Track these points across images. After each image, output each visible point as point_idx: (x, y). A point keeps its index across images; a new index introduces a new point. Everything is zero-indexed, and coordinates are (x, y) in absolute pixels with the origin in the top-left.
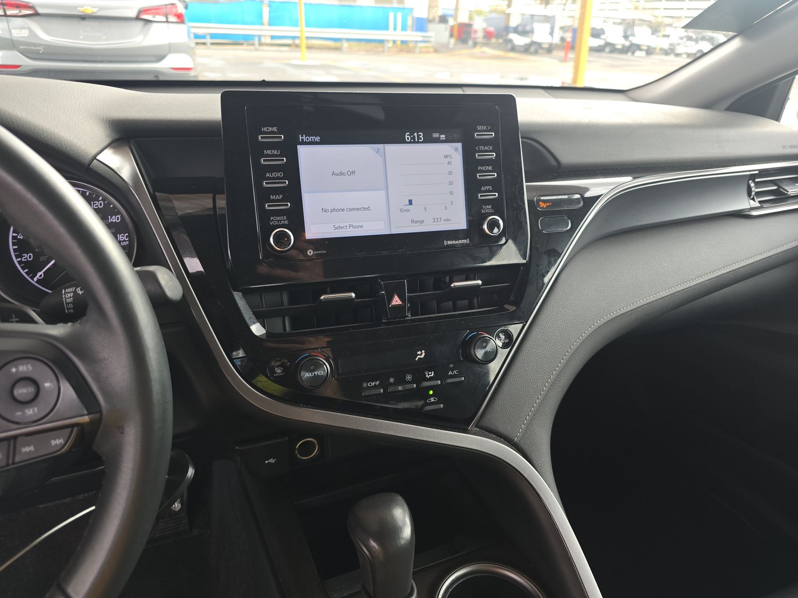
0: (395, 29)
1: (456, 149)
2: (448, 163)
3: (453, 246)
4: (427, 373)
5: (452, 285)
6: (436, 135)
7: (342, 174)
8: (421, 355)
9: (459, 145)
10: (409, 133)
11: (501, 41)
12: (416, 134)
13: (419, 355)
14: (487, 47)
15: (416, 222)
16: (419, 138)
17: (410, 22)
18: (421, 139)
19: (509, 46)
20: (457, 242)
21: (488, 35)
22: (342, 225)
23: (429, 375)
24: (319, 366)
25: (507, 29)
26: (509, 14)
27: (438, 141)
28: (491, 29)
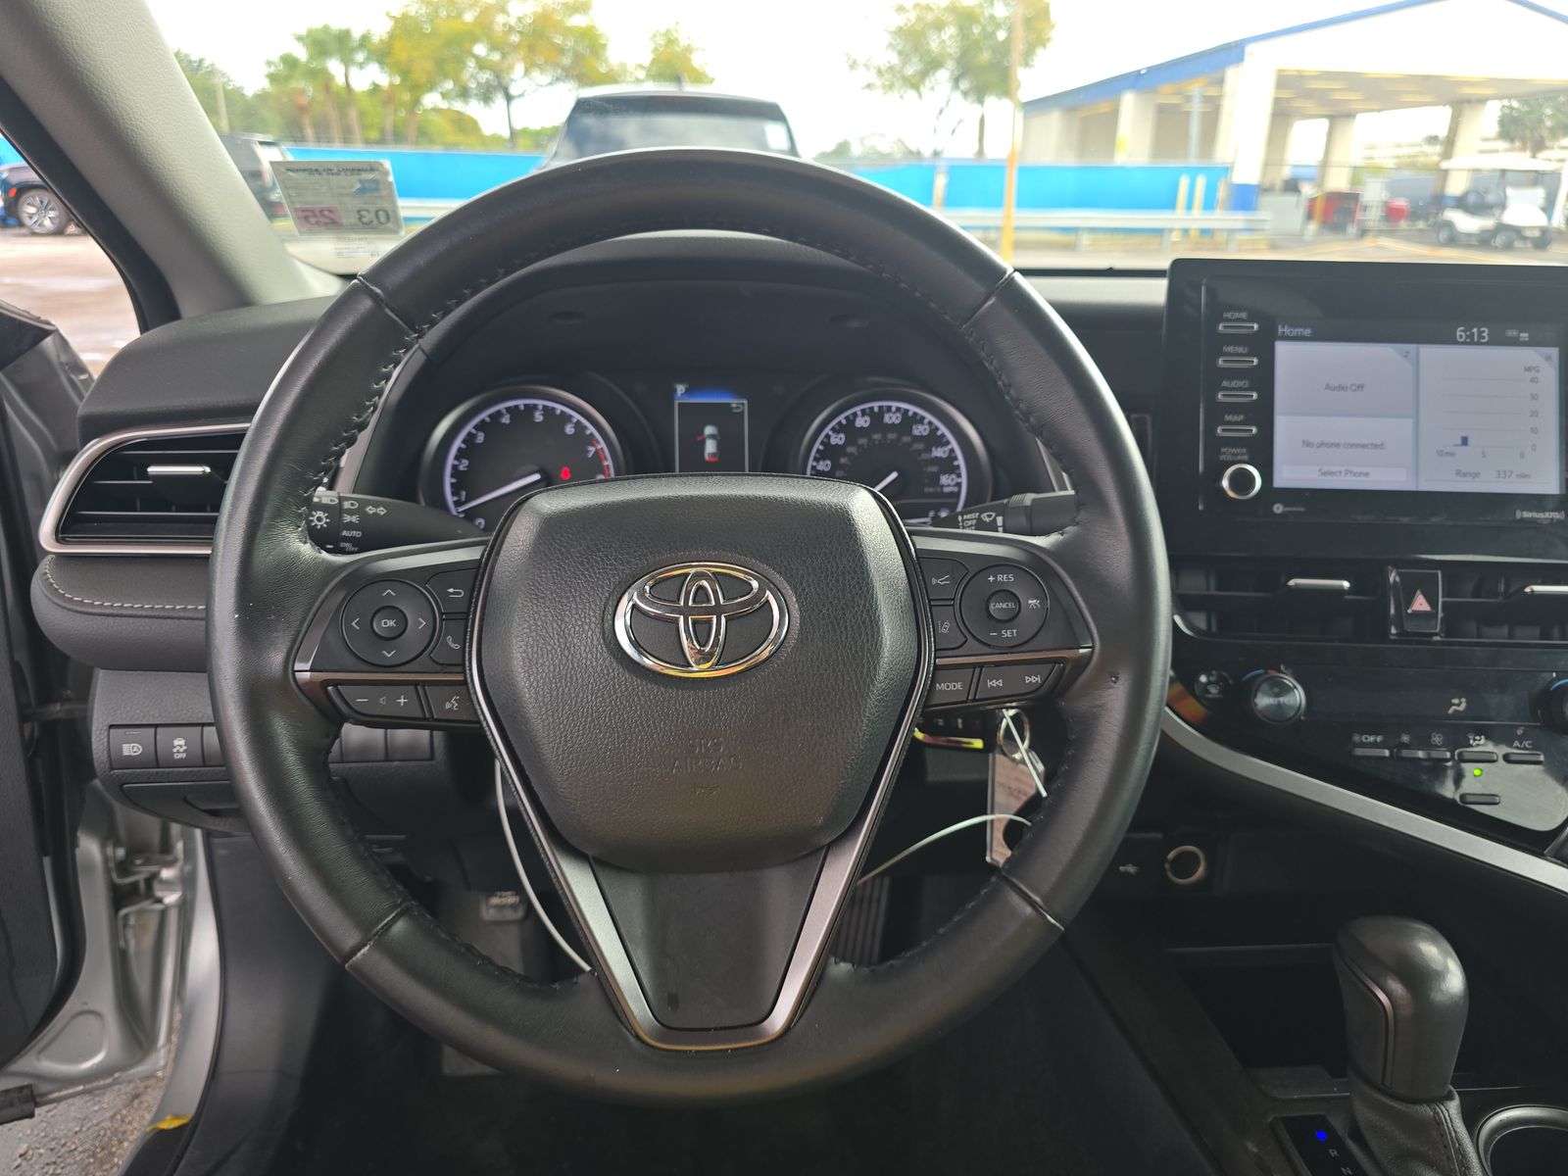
0: (1189, 206)
1: (1548, 358)
2: (1532, 380)
3: (1533, 521)
4: (1471, 737)
5: (1528, 590)
6: (1512, 333)
7: (1341, 388)
8: (1459, 705)
9: (1554, 352)
10: (1462, 328)
11: (1421, 225)
12: (1475, 330)
13: (1455, 705)
14: (1391, 237)
15: (1465, 475)
16: (1480, 336)
17: (1222, 193)
18: (1484, 338)
19: (1443, 235)
20: (1541, 515)
21: (1392, 214)
22: (1334, 469)
23: (1475, 740)
24: (1286, 690)
25: (1439, 201)
26: (1446, 172)
27: (1515, 342)
28: (1401, 202)
